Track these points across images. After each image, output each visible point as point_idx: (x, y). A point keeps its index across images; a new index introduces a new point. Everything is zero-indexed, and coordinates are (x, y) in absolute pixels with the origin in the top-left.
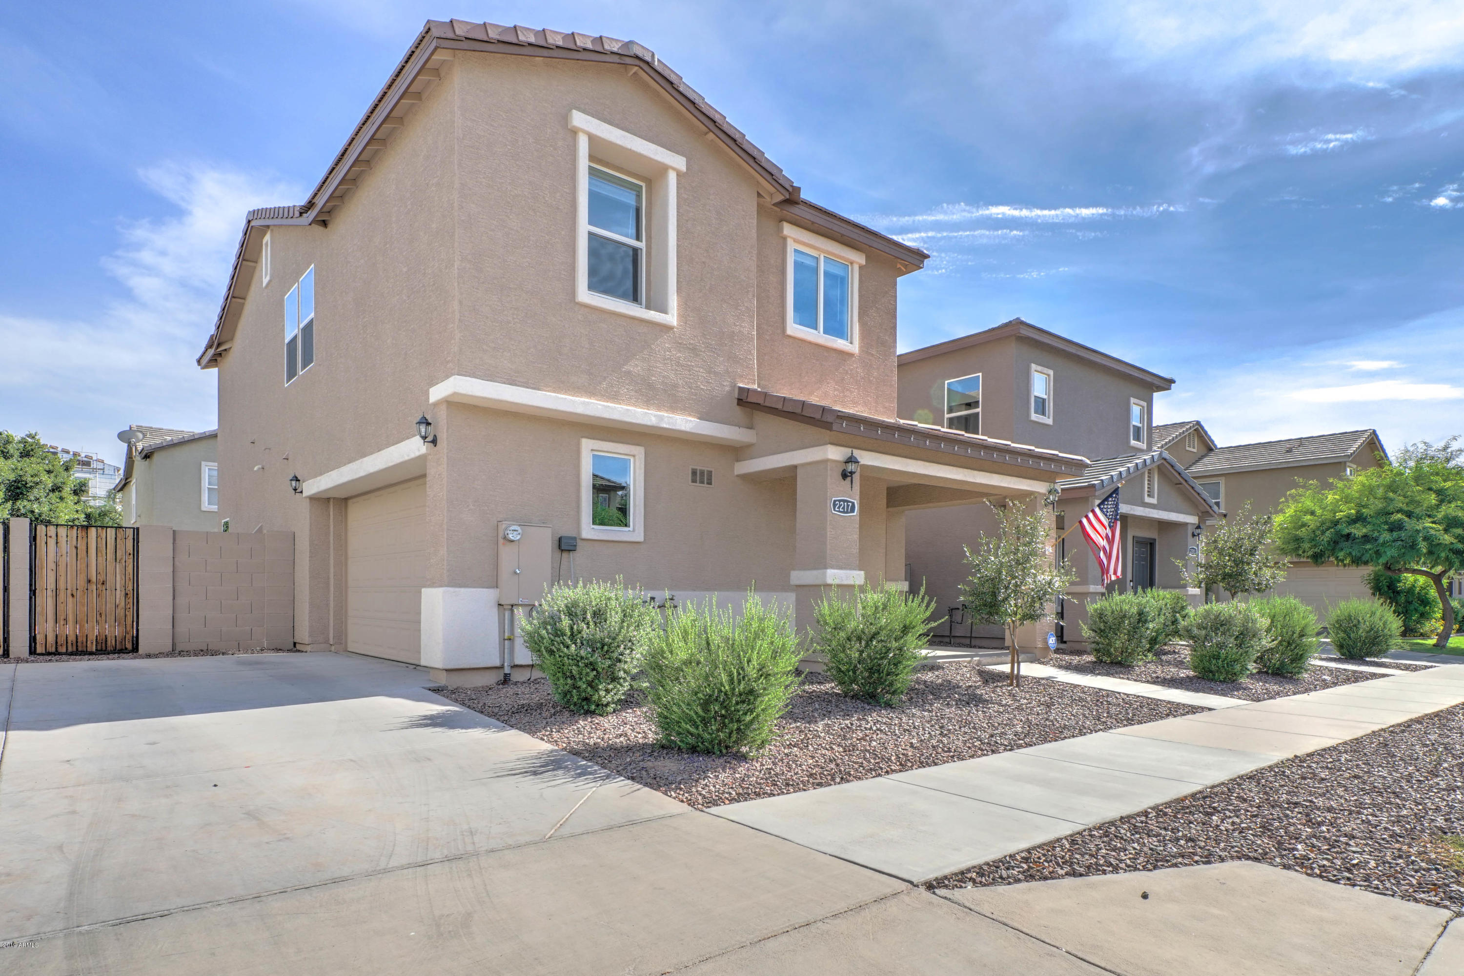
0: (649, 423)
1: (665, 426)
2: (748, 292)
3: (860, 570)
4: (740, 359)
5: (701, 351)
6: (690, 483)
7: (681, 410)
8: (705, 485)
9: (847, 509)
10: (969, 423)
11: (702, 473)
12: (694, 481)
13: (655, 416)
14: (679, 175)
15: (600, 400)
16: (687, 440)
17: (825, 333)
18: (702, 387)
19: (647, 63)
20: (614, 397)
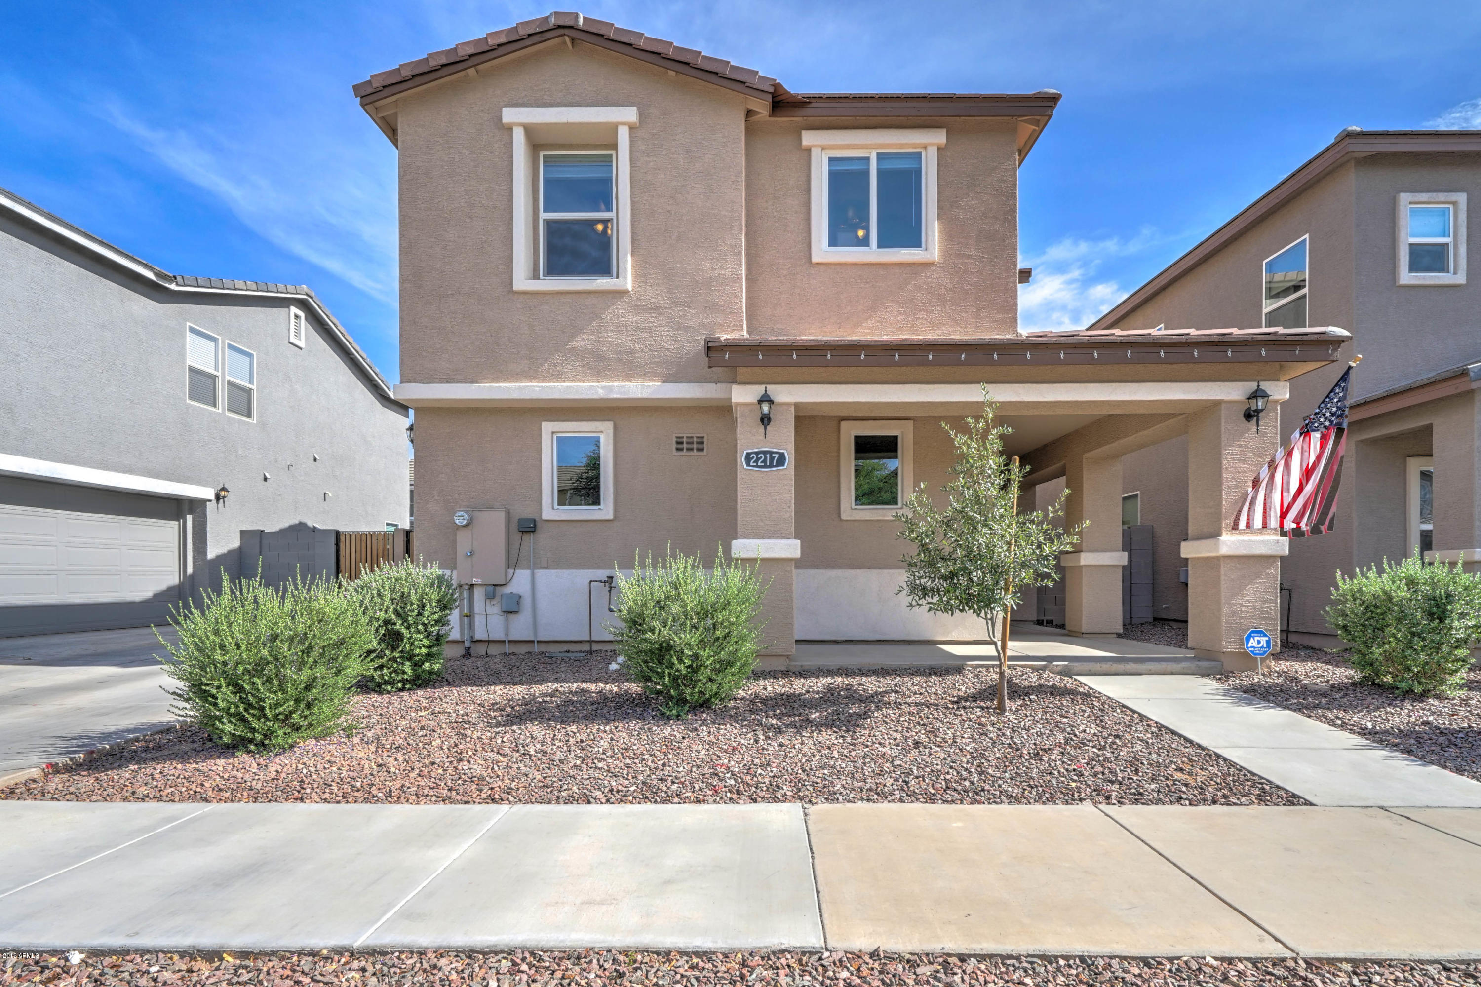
0: (595, 397)
1: (615, 396)
2: (731, 228)
3: (796, 538)
4: (721, 305)
5: (666, 308)
6: (674, 453)
7: (640, 376)
8: (695, 453)
9: (772, 461)
10: (1295, 314)
11: (690, 440)
12: (678, 450)
13: (602, 388)
14: (632, 128)
15: (542, 382)
16: (671, 408)
17: (879, 246)
18: (667, 346)
19: (571, 27)
20: (557, 377)
